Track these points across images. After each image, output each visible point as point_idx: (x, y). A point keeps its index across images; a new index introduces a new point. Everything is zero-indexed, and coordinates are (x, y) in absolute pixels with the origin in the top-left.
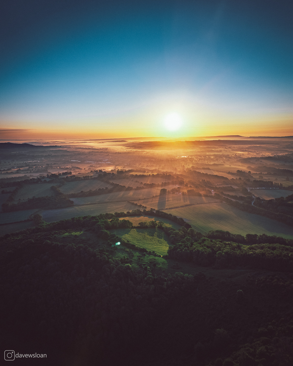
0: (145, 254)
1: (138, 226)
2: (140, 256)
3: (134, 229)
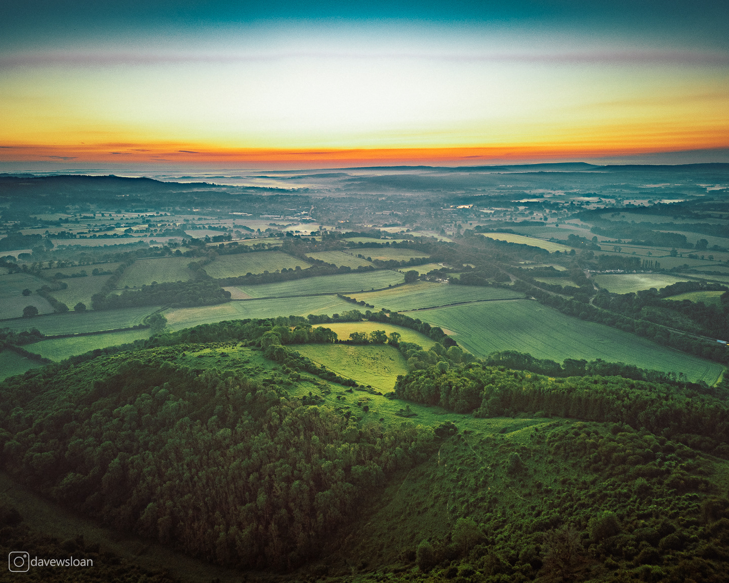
0: (352, 389)
1: (348, 340)
2: (341, 393)
3: (340, 346)
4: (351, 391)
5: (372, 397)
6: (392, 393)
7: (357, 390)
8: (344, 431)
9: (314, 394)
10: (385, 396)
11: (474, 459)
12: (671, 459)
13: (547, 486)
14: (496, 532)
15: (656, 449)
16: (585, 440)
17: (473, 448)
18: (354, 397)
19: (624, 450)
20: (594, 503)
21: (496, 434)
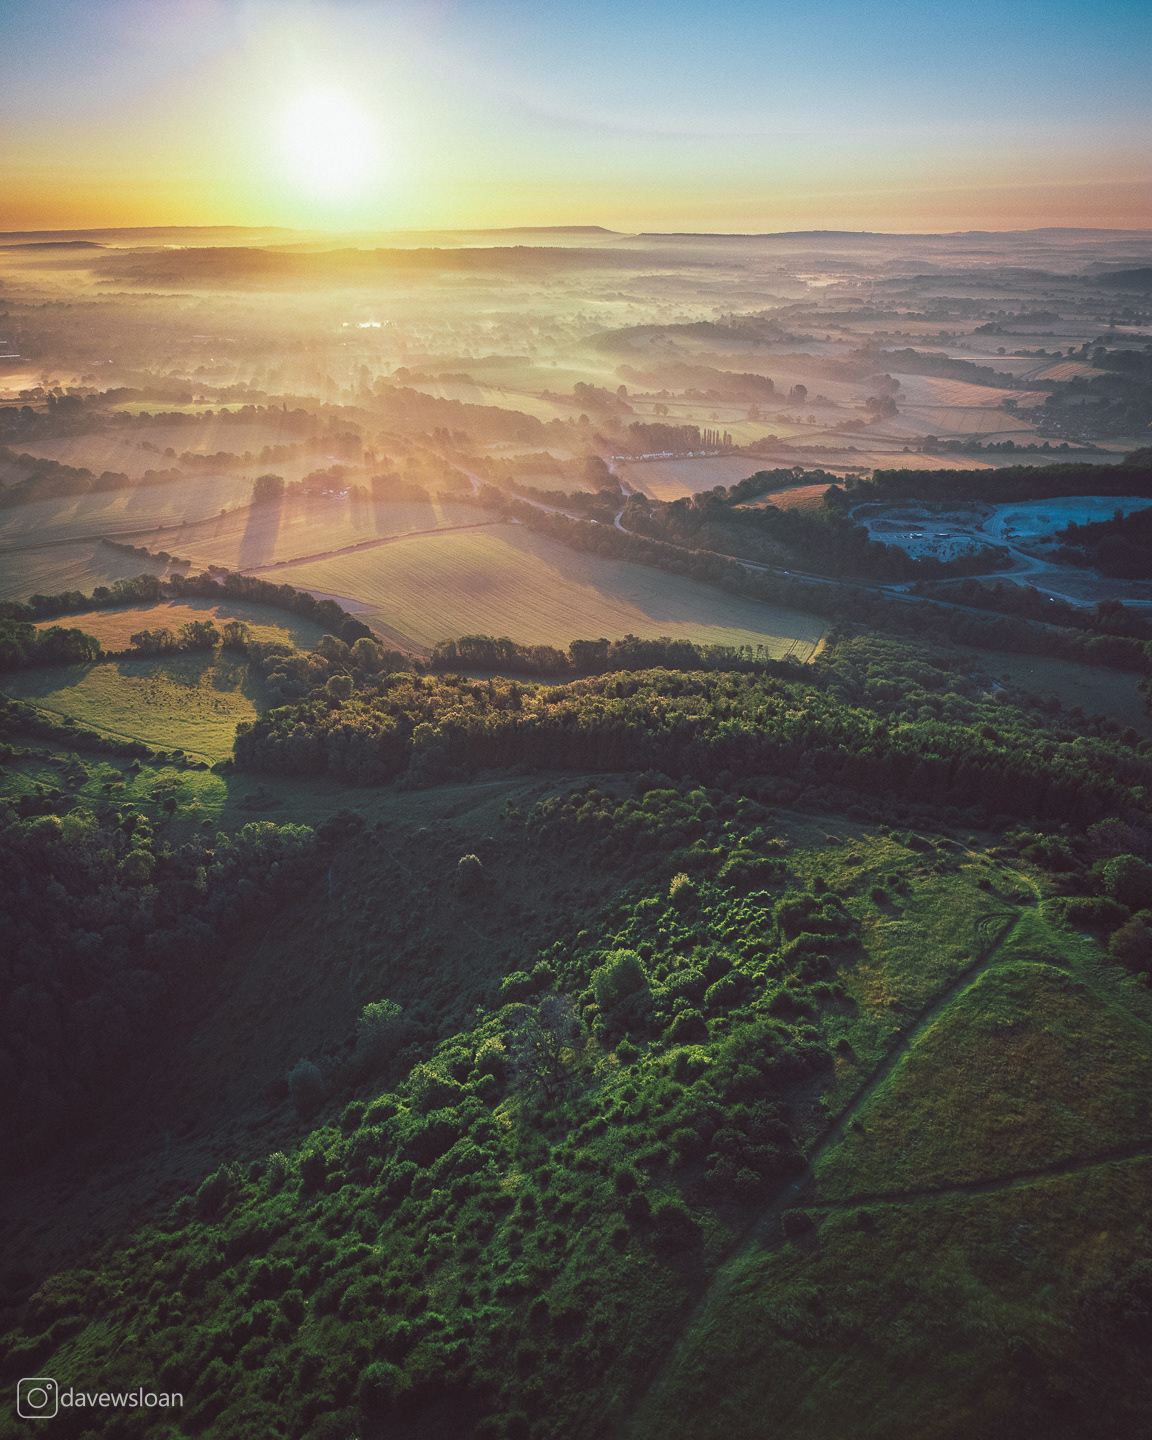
0: (137, 765)
1: (128, 650)
2: (114, 778)
3: (109, 666)
4: (137, 770)
5: (187, 775)
6: (229, 762)
7: (150, 764)
8: (121, 864)
9: (46, 790)
10: (216, 770)
11: (398, 876)
12: (729, 830)
13: (529, 910)
14: (440, 1012)
15: (706, 814)
16: (591, 813)
17: (394, 855)
18: (144, 783)
19: (655, 824)
20: (605, 931)
21: (438, 821)
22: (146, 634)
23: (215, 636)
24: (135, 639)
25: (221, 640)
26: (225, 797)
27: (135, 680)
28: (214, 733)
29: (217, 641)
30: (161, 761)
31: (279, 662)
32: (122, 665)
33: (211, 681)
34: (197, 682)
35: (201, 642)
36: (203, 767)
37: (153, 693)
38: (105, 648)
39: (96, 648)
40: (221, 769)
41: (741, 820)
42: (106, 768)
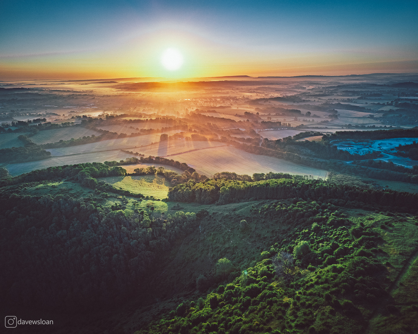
0: (141, 199)
1: (133, 173)
2: (135, 202)
3: (129, 177)
4: (141, 200)
5: (155, 202)
6: (166, 199)
7: (144, 199)
8: (142, 222)
9: (118, 205)
10: (162, 201)
11: (221, 227)
13: (264, 235)
14: (240, 264)
15: (318, 208)
16: (280, 208)
17: (219, 221)
18: (143, 204)
19: (302, 210)
20: (292, 240)
21: (231, 212)
22: (138, 169)
23: (156, 171)
24: (135, 170)
25: (157, 172)
26: (168, 207)
27: (136, 180)
28: (159, 193)
29: (156, 172)
30: (147, 198)
31: (174, 176)
32: (132, 177)
33: (156, 181)
34: (152, 182)
35: (152, 172)
36: (159, 200)
37: (141, 183)
38: (127, 173)
39: (125, 173)
40: (165, 200)
41: (329, 209)
42: (132, 200)
